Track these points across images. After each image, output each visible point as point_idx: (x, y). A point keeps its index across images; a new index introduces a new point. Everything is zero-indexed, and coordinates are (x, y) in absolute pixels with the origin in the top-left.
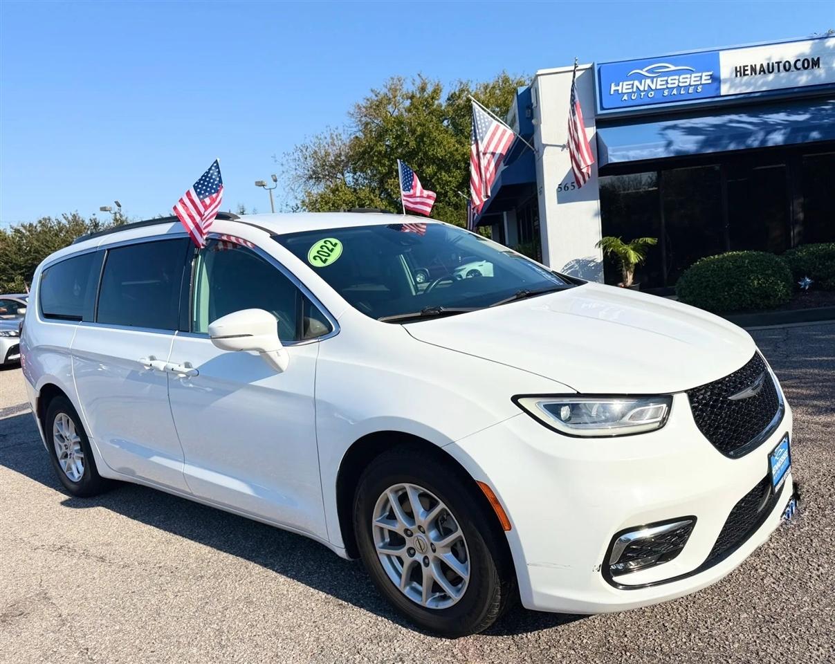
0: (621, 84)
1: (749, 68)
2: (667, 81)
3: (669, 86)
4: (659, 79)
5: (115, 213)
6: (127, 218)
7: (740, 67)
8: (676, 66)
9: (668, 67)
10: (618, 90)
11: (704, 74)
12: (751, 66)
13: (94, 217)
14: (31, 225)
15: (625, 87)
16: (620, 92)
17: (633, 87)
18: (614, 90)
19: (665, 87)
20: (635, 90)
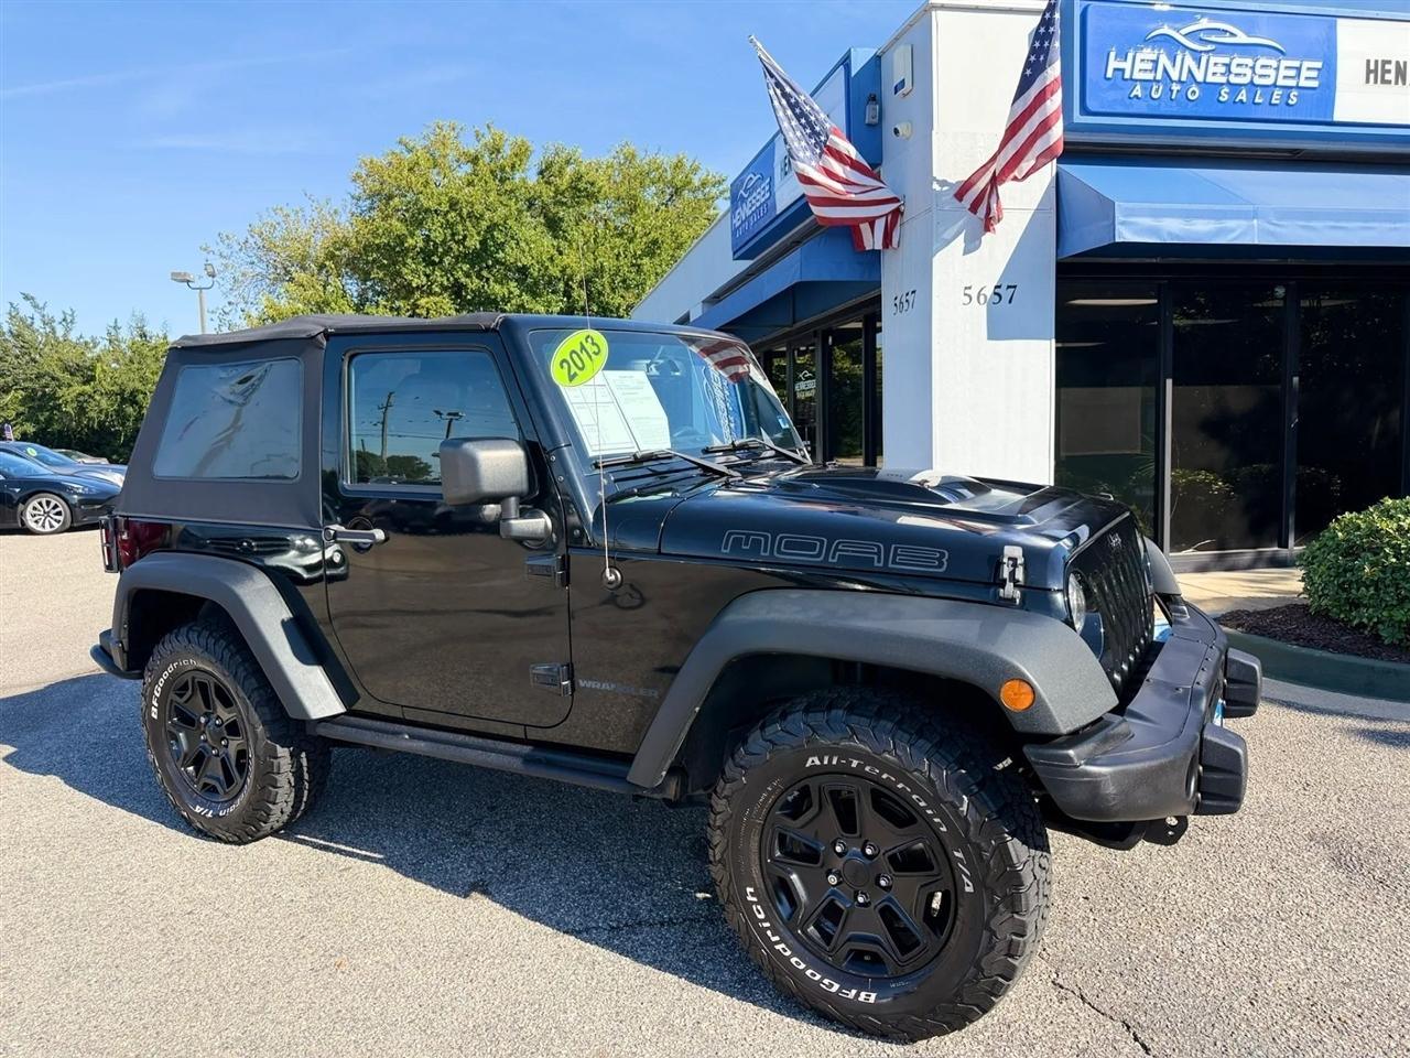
0: (1130, 56)
1: (1392, 67)
2: (1228, 66)
3: (1233, 79)
4: (1213, 60)
7: (1376, 62)
8: (1249, 34)
9: (1233, 35)
10: (1123, 70)
11: (1306, 64)
12: (1398, 63)
15: (1138, 65)
16: (1127, 76)
17: (1155, 69)
18: (1115, 70)
19: (1223, 80)
20: (1159, 77)
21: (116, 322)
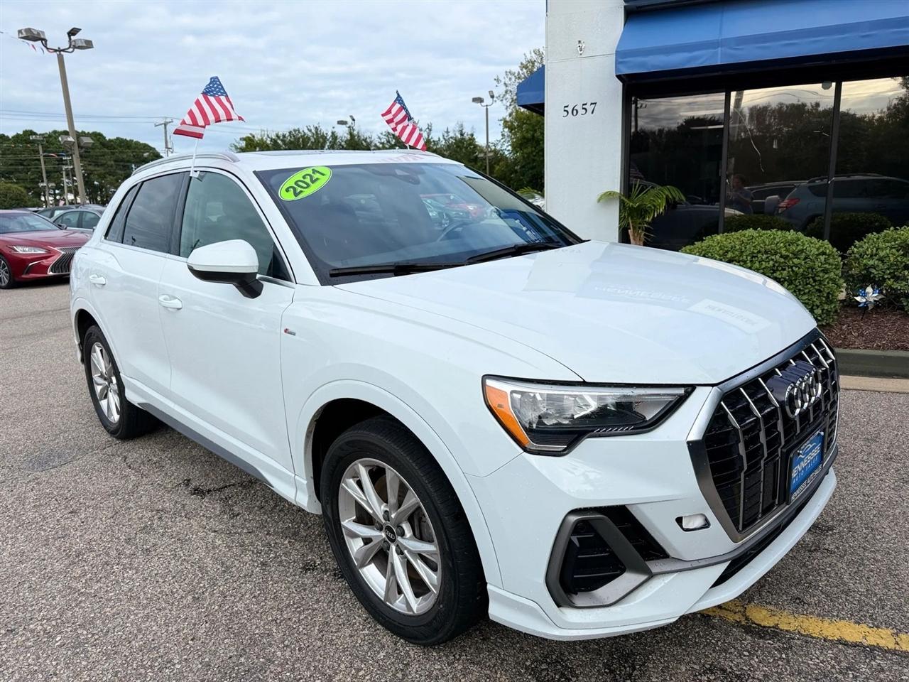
5: (349, 127)
6: (358, 133)
13: (334, 130)
14: (284, 136)
21: (448, 129)
